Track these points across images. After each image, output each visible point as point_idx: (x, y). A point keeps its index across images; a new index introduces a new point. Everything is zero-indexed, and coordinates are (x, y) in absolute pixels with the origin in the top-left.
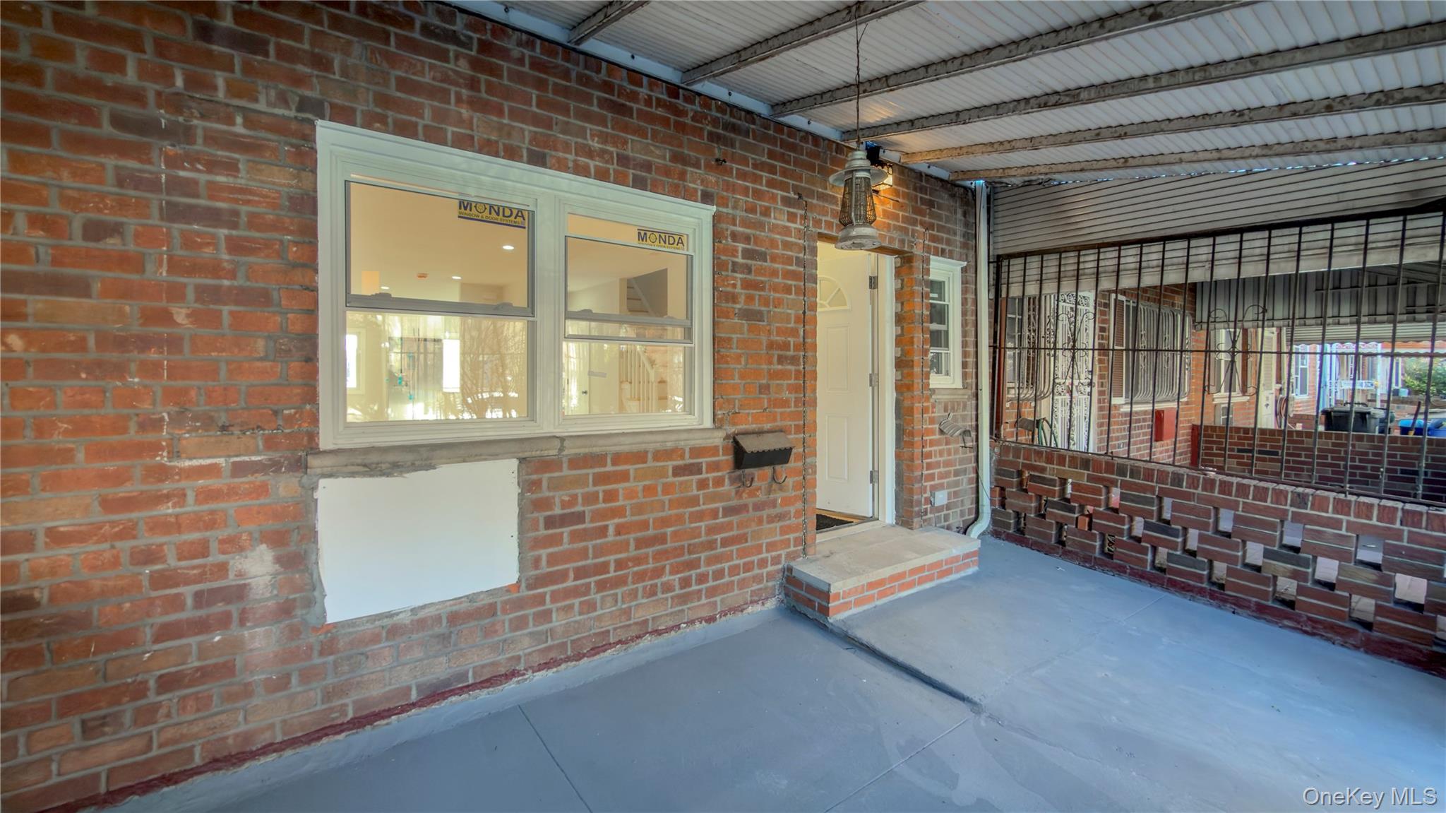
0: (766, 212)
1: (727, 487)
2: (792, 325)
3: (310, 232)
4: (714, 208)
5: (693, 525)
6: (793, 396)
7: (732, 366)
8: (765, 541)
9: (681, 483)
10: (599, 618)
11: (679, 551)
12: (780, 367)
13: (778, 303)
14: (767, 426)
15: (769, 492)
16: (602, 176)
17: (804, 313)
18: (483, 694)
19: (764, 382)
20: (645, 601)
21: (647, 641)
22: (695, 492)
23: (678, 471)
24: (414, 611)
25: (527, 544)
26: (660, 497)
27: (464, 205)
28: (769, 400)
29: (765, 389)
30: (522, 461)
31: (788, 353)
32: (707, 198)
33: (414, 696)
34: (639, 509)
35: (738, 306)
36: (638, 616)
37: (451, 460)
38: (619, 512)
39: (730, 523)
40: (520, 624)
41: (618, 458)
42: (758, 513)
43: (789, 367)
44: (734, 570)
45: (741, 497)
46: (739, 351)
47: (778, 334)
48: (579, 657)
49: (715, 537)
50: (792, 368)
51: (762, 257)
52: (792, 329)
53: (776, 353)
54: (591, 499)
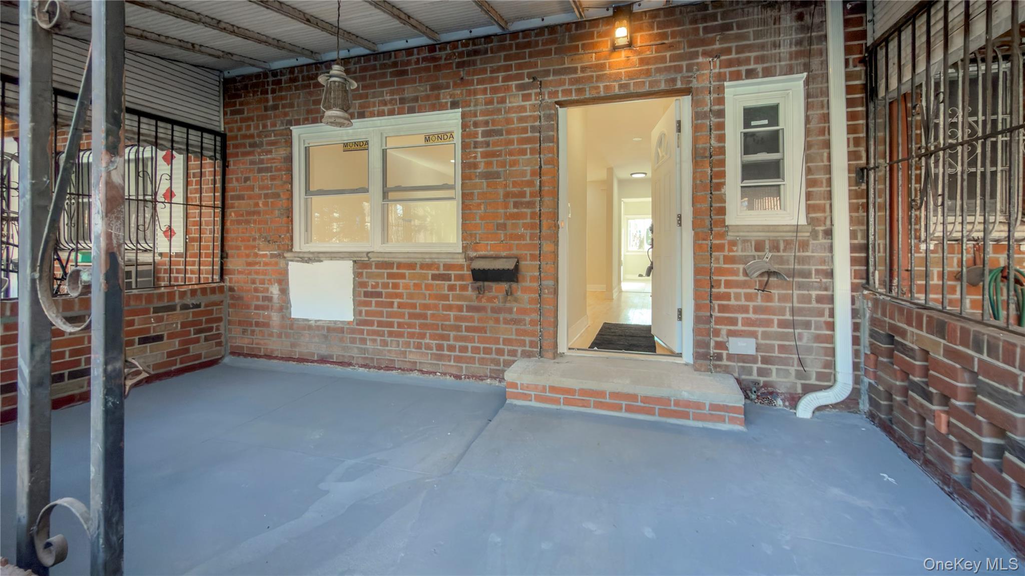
0: (502, 101)
1: (470, 292)
2: (528, 178)
4: (460, 110)
5: (445, 313)
6: (529, 232)
7: (475, 211)
8: (502, 337)
9: (437, 285)
10: (389, 351)
11: (435, 327)
12: (516, 210)
13: (514, 163)
14: (504, 254)
15: (505, 301)
16: (391, 113)
17: (541, 167)
18: (339, 369)
19: (502, 221)
20: (414, 350)
21: (415, 374)
22: (446, 292)
23: (435, 277)
24: (316, 321)
25: (357, 304)
26: (424, 291)
27: (345, 145)
28: (506, 235)
29: (503, 226)
30: (355, 262)
31: (524, 200)
32: (454, 105)
33: (316, 358)
34: (410, 296)
35: (479, 171)
36: (411, 357)
37: (331, 259)
38: (399, 296)
39: (472, 317)
40: (353, 341)
41: (400, 265)
42: (496, 315)
43: (525, 210)
44: (476, 350)
45: (480, 301)
46: (479, 201)
47: (514, 186)
48: (380, 368)
49: (461, 324)
50: (529, 211)
51: (499, 133)
52: (528, 181)
53: (512, 201)
54: (385, 286)
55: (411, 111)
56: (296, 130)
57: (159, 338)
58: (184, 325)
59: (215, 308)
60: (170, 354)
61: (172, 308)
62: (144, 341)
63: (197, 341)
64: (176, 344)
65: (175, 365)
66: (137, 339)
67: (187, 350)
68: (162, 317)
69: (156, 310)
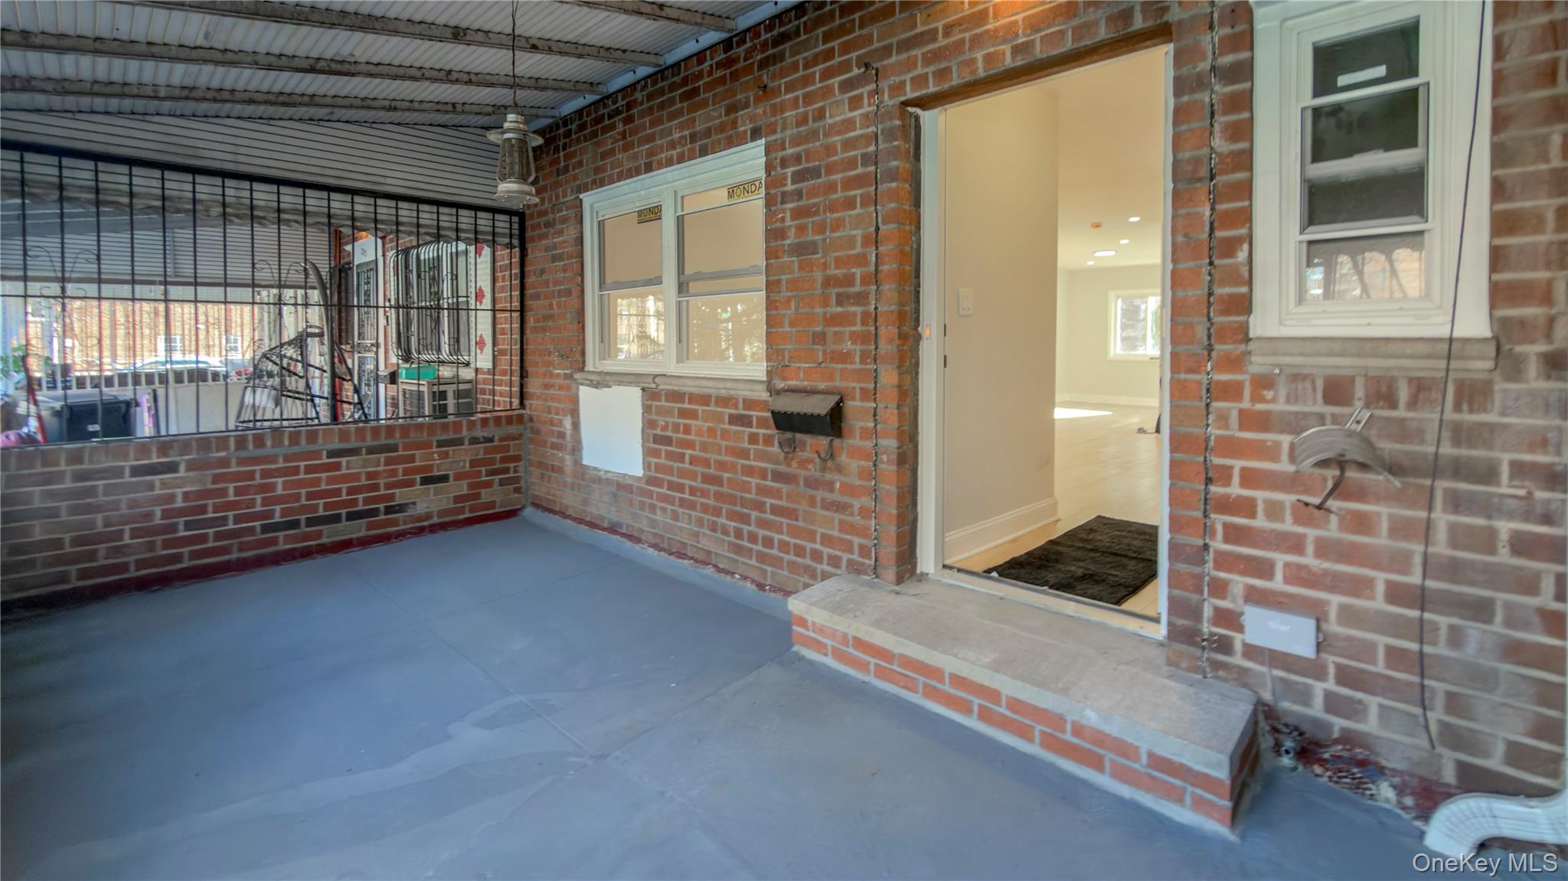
0: (820, 115)
1: (775, 449)
2: (858, 250)
3: (581, 255)
4: (763, 141)
5: (744, 478)
6: (858, 348)
7: (782, 312)
8: (821, 530)
9: (736, 432)
10: (681, 529)
11: (731, 499)
12: (839, 309)
13: (838, 225)
14: (822, 386)
15: (823, 470)
16: (681, 159)
17: (877, 229)
18: (628, 544)
19: (819, 329)
20: (709, 533)
21: (709, 571)
22: (746, 445)
23: (734, 420)
24: (607, 472)
25: (648, 452)
26: (719, 441)
27: (640, 213)
28: (825, 352)
29: (820, 338)
30: (643, 389)
31: (852, 290)
32: (756, 134)
33: (606, 525)
34: (705, 447)
35: (788, 242)
36: (704, 543)
37: (620, 383)
38: (690, 445)
39: (779, 490)
40: (642, 508)
41: (694, 398)
42: (810, 492)
43: (853, 309)
44: (784, 546)
45: (789, 465)
46: (789, 294)
47: (837, 267)
48: (671, 554)
49: (766, 500)
50: (858, 310)
51: (815, 173)
52: (857, 256)
53: (834, 291)
54: (676, 428)
55: (704, 152)
56: (587, 198)
57: (444, 478)
58: (473, 463)
59: (512, 443)
60: (458, 499)
61: (459, 442)
62: (426, 481)
63: (488, 484)
64: (463, 487)
65: (463, 513)
66: (418, 478)
67: (477, 496)
68: (447, 453)
69: (440, 444)
